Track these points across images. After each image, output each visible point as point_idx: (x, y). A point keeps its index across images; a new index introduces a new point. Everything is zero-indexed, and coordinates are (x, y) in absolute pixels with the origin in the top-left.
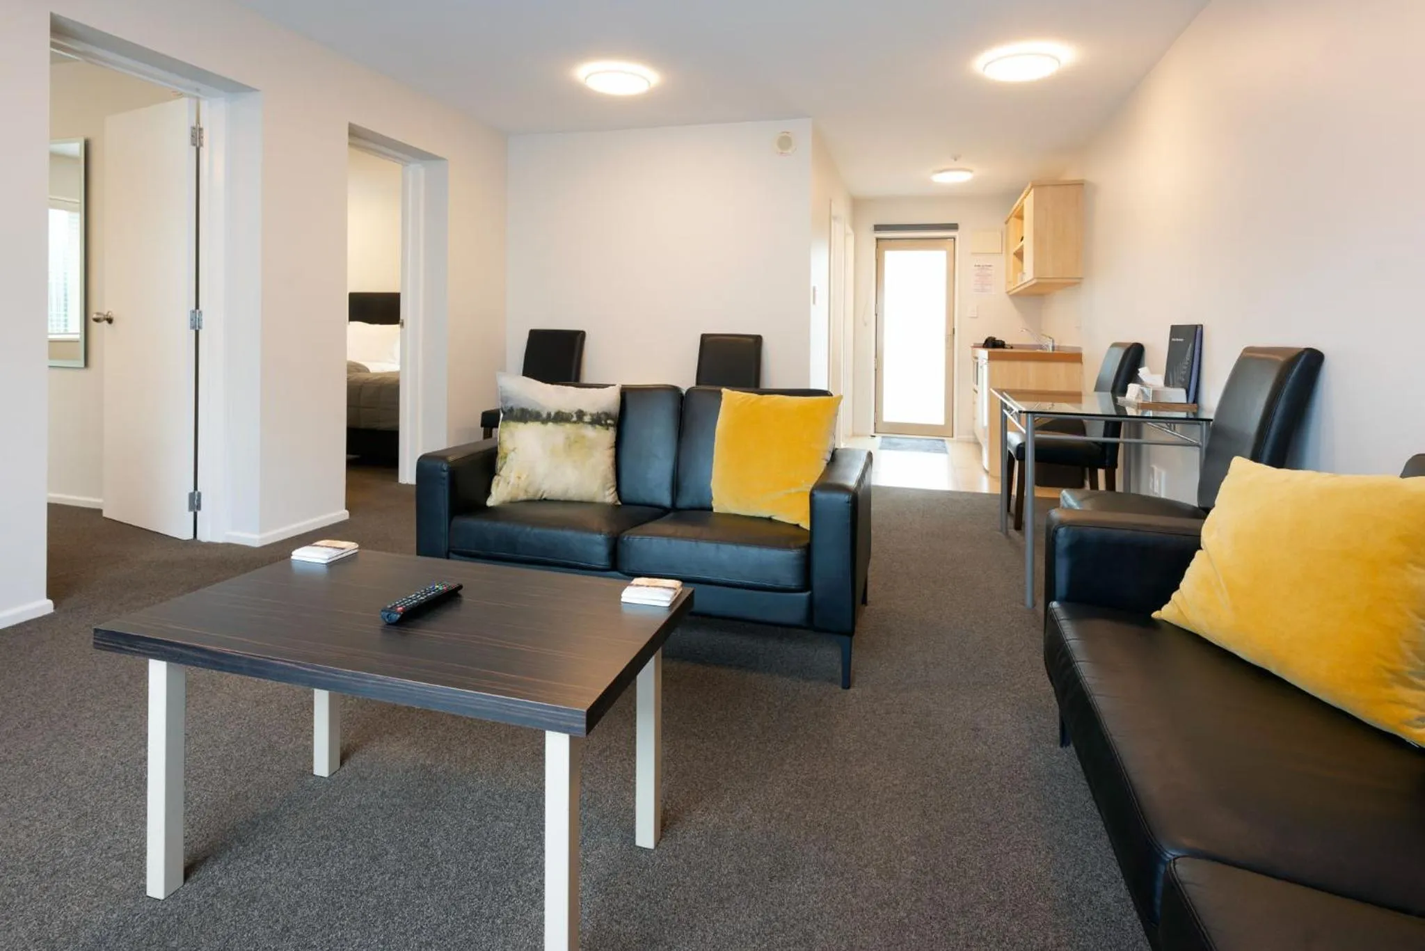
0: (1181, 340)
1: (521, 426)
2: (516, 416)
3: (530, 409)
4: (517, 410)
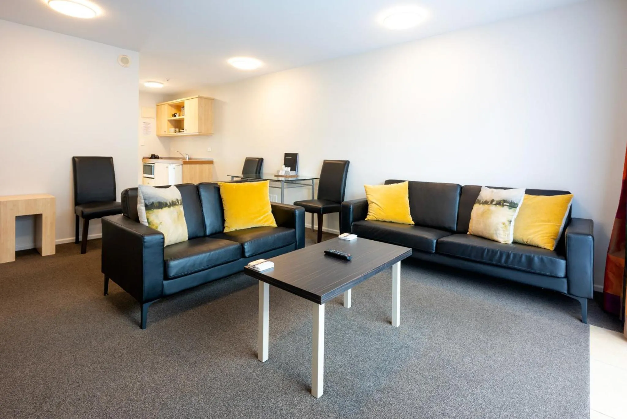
0: (291, 157)
1: (160, 210)
2: (157, 206)
3: (162, 202)
4: (156, 203)
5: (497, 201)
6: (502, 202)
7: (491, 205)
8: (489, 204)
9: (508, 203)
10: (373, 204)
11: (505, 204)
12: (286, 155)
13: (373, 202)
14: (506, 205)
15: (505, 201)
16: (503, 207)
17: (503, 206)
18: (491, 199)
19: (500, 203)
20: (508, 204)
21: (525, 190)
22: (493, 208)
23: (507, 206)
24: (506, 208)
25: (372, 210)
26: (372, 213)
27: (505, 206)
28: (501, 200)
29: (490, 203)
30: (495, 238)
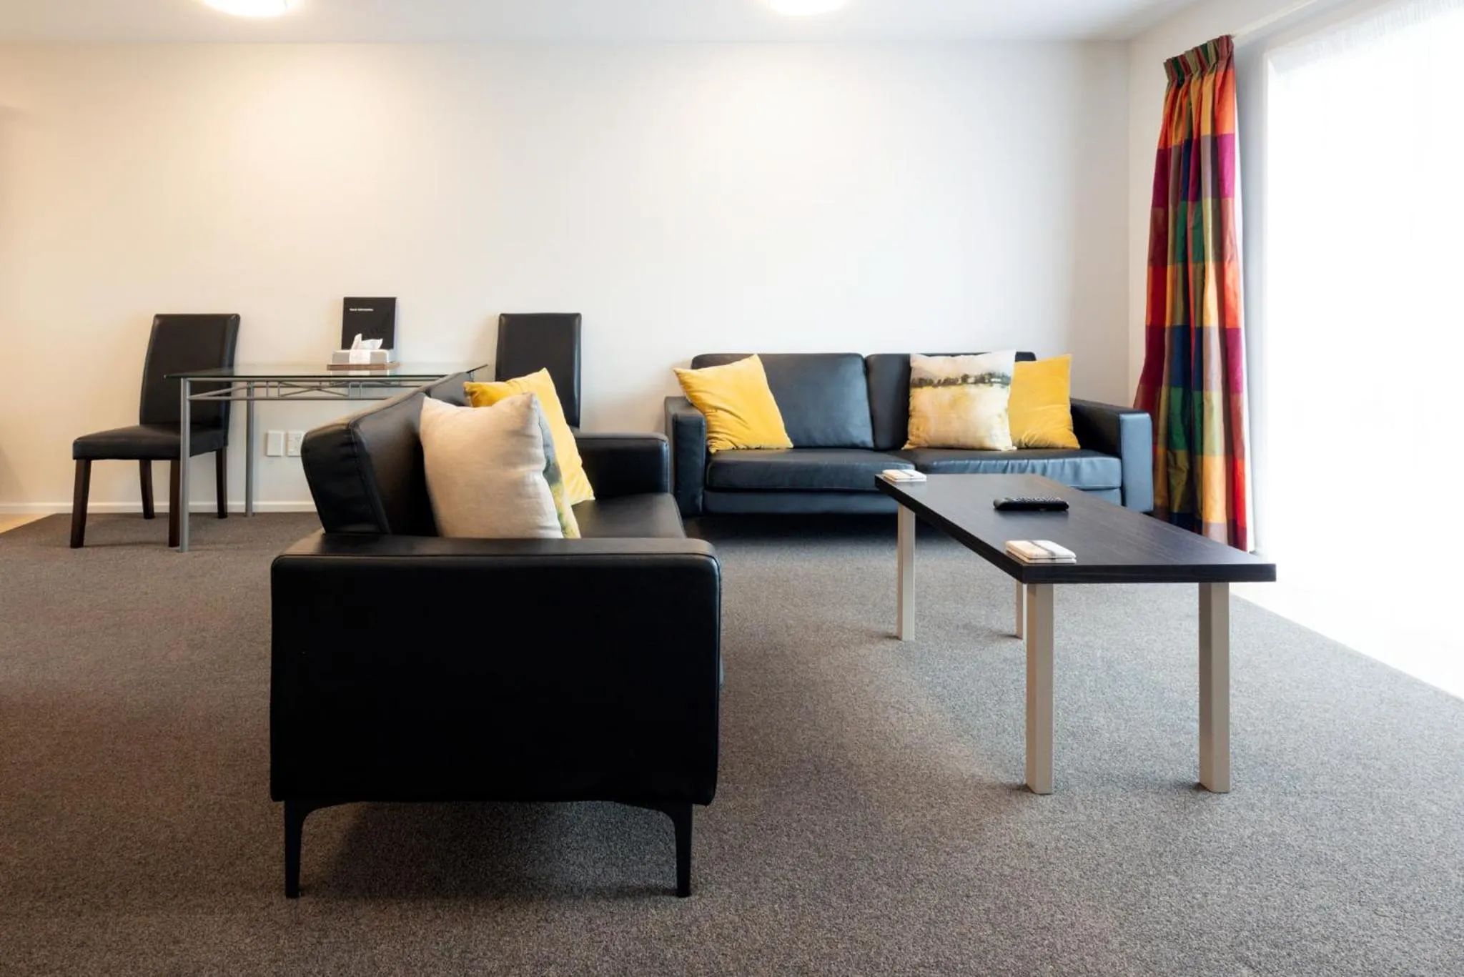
5: (976, 377)
6: (986, 377)
7: (965, 385)
8: (960, 384)
9: (998, 377)
10: (719, 411)
11: (993, 380)
12: (349, 302)
13: (717, 408)
14: (995, 382)
15: (991, 375)
16: (991, 386)
17: (991, 383)
18: (961, 375)
19: (981, 380)
20: (999, 380)
21: (1015, 354)
22: (972, 390)
23: (998, 383)
24: (997, 387)
25: (720, 426)
26: (722, 433)
27: (995, 385)
28: (984, 373)
29: (960, 382)
30: (989, 443)
